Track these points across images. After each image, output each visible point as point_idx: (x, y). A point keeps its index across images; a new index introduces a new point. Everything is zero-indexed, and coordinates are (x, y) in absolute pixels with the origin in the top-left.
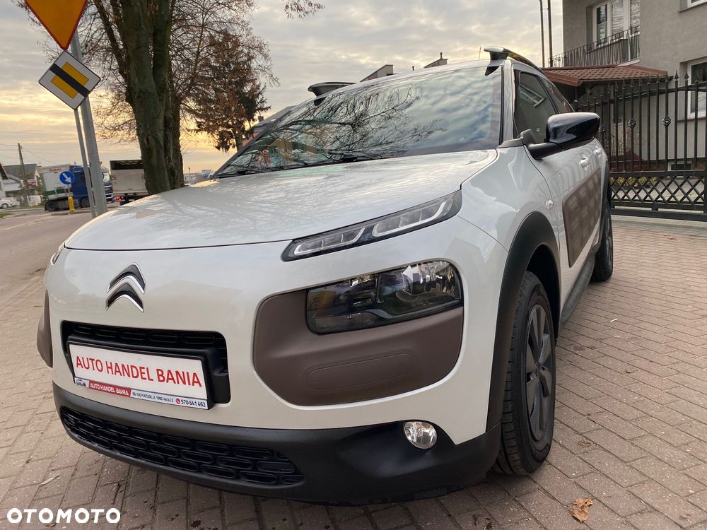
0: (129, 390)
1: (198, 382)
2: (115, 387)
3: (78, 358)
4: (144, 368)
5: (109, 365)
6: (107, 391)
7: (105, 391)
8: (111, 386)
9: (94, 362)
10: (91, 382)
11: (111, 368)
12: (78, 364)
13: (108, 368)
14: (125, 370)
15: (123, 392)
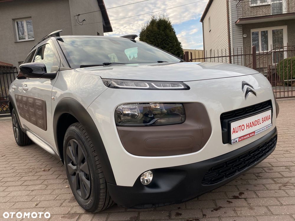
0: (254, 132)
1: (270, 118)
2: (249, 134)
3: (234, 129)
4: (259, 120)
5: (247, 125)
6: (247, 138)
7: (246, 138)
8: (247, 135)
9: (241, 127)
10: (240, 138)
11: (248, 126)
12: (233, 132)
13: (247, 126)
14: (253, 124)
15: (253, 134)
